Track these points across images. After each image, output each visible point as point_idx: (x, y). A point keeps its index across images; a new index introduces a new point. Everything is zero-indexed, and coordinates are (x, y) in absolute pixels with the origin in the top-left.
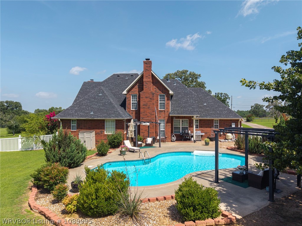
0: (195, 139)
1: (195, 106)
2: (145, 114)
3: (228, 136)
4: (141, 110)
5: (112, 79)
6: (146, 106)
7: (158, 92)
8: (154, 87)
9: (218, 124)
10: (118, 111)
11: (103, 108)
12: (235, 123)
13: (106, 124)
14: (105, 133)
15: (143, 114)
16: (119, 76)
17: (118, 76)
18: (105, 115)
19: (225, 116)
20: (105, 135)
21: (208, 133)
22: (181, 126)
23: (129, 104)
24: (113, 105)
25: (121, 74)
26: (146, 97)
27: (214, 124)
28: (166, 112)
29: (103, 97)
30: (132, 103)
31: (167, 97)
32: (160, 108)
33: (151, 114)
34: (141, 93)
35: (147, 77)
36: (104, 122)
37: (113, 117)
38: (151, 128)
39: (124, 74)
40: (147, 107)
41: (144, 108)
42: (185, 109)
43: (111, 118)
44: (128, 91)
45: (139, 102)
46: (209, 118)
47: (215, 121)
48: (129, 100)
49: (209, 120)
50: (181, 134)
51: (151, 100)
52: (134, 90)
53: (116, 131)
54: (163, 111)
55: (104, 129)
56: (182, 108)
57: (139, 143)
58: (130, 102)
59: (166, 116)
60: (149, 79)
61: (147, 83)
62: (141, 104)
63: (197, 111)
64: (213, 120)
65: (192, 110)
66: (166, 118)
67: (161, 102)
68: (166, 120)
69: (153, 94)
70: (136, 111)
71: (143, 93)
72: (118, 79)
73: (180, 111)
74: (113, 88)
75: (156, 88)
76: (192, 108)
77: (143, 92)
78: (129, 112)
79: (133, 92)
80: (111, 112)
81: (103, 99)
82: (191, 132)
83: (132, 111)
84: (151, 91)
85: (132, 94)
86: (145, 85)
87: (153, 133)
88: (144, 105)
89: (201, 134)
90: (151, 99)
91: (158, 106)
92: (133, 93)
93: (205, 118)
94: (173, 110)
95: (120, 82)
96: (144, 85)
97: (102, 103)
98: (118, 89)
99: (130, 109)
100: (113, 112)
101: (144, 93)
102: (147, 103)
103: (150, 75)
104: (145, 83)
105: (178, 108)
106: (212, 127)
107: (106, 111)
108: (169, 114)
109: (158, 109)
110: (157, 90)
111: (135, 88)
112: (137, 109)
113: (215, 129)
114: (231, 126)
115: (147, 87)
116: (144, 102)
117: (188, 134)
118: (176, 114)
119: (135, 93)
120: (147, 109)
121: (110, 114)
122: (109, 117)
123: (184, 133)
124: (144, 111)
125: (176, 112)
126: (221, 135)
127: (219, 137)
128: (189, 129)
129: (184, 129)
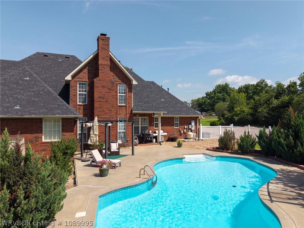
0: (160, 141)
2: (101, 110)
3: (190, 135)
4: (95, 105)
5: (36, 59)
6: (103, 99)
7: (117, 81)
8: (112, 74)
9: (179, 122)
11: (36, 99)
12: (194, 121)
13: (45, 126)
14: (44, 140)
15: (99, 110)
16: (47, 56)
17: (45, 56)
18: (44, 110)
19: (185, 113)
20: (43, 143)
21: (169, 132)
22: (140, 126)
23: (75, 96)
25: (49, 54)
26: (103, 87)
27: (175, 122)
28: (127, 108)
29: (33, 83)
30: (79, 94)
31: (128, 88)
32: (120, 103)
33: (109, 110)
34: (95, 80)
35: (104, 58)
36: (41, 123)
37: (60, 115)
39: (55, 54)
41: (100, 101)
43: (55, 115)
44: (73, 77)
45: (90, 93)
46: (171, 115)
47: (176, 118)
48: (75, 90)
49: (170, 118)
50: (141, 136)
51: (110, 91)
52: (82, 76)
53: (63, 135)
55: (42, 133)
56: (145, 103)
58: (77, 93)
59: (127, 113)
60: (106, 61)
61: (103, 67)
62: (96, 95)
64: (173, 118)
66: (128, 116)
67: (121, 94)
69: (113, 83)
70: (84, 105)
71: (99, 80)
72: (47, 60)
75: (113, 76)
77: (98, 79)
78: (75, 107)
79: (80, 78)
80: (52, 106)
81: (34, 85)
82: (152, 133)
83: (79, 105)
84: (109, 78)
85: (78, 81)
86: (102, 70)
88: (99, 97)
90: (110, 89)
91: (117, 99)
92: (81, 80)
94: (135, 106)
95: (51, 65)
96: (100, 70)
97: (34, 92)
98: (49, 74)
99: (77, 103)
101: (101, 80)
102: (104, 95)
103: (108, 57)
104: (102, 67)
105: (141, 103)
106: (173, 125)
107: (43, 104)
108: (132, 111)
109: (117, 104)
110: (115, 78)
111: (84, 73)
112: (87, 104)
113: (175, 128)
114: (191, 124)
115: (104, 73)
116: (99, 93)
117: (150, 135)
118: (140, 110)
119: (84, 80)
120: (105, 103)
121: (52, 109)
122: (51, 113)
123: (145, 133)
124: (100, 106)
125: (139, 108)
126: (181, 134)
127: (179, 136)
128: (149, 129)
129: (144, 129)
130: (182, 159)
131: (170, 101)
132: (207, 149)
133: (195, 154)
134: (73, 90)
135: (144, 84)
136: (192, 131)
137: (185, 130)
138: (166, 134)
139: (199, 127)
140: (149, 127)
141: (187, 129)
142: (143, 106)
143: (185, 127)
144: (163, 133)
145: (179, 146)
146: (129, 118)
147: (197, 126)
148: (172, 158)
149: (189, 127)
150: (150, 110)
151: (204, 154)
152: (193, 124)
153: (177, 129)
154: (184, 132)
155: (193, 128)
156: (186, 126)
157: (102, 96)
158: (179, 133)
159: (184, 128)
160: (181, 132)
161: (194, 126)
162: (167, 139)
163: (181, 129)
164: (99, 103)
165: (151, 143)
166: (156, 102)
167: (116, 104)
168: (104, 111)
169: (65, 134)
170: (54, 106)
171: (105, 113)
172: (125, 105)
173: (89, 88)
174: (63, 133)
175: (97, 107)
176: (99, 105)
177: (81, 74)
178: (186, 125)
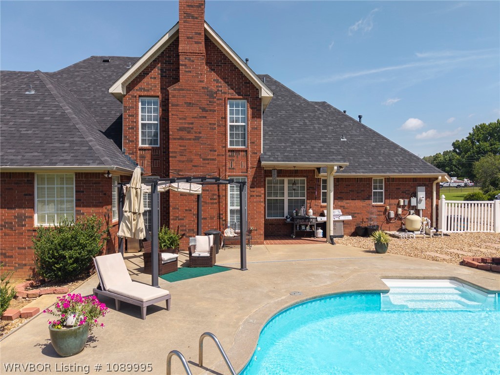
0: (332, 234)
1: (330, 138)
2: (184, 158)
3: (412, 221)
4: (171, 146)
6: (189, 132)
7: (225, 93)
8: (214, 76)
9: (383, 191)
10: (87, 142)
11: (30, 132)
12: (425, 187)
13: (41, 192)
14: (36, 224)
15: (179, 158)
16: (108, 61)
17: (104, 61)
18: (36, 154)
19: (400, 168)
21: (358, 214)
22: (286, 198)
23: (132, 128)
24: (71, 124)
25: (113, 58)
26: (189, 104)
27: (373, 191)
28: (250, 154)
29: (39, 100)
30: (142, 124)
31: (252, 108)
32: (232, 143)
33: (204, 159)
34: (170, 89)
35: (191, 38)
36: (31, 183)
37: (66, 164)
38: (206, 203)
40: (192, 136)
41: (181, 139)
42: (302, 147)
43: (55, 164)
44: (130, 86)
45: (165, 120)
46: (363, 172)
47: (376, 181)
48: (132, 116)
49: (361, 179)
50: (289, 220)
51: (205, 114)
52: (148, 84)
53: (78, 213)
54: (242, 151)
55: (33, 207)
56: (293, 143)
57: (166, 256)
58: (137, 122)
59: (250, 165)
60: (195, 45)
61: (189, 60)
62: (173, 125)
63: (339, 153)
64: (370, 179)
65: (323, 150)
66: (251, 172)
67: (235, 124)
68: (250, 179)
69: (211, 94)
70: (153, 149)
71: (179, 90)
72: (105, 69)
73: (290, 152)
74: (85, 88)
75: (217, 81)
76: (322, 145)
77: (177, 87)
78: (132, 154)
79: (144, 90)
80: (58, 145)
81: (38, 104)
82: (314, 214)
83: (142, 149)
84: (203, 85)
85: (140, 96)
86: (185, 65)
87: (212, 218)
88: (181, 129)
89: (343, 218)
90: (204, 110)
91: (225, 134)
92: (146, 93)
93: (353, 175)
94: (269, 150)
95: (110, 76)
96: (182, 65)
97: (32, 116)
99: (137, 144)
100: (67, 145)
101: (183, 90)
102: (192, 123)
103: (200, 34)
104: (186, 59)
105: (283, 144)
106: (369, 198)
107: (39, 142)
108: (259, 162)
109: (226, 146)
110: (221, 87)
111: (151, 78)
112: (159, 146)
113: (373, 204)
114: (415, 195)
115: (190, 72)
116: (180, 119)
117: (309, 219)
118: (279, 159)
119: (152, 93)
120: (192, 141)
121: (55, 151)
122: (47, 161)
123: (297, 215)
124: (183, 148)
125: (279, 154)
126: (390, 219)
127: (385, 225)
128: (309, 205)
129: (295, 205)
130: (378, 293)
131: (361, 140)
132: (463, 263)
133: (424, 278)
134: (129, 116)
135: (298, 104)
136: (417, 212)
137: (400, 211)
138: (350, 218)
139: (437, 202)
140: (308, 201)
141: (406, 208)
142: (288, 149)
143: (399, 202)
144: (343, 215)
145: (379, 250)
146: (254, 178)
147: (432, 199)
148: (345, 290)
149: (410, 202)
150: (304, 159)
151: (453, 279)
152: (422, 194)
153: (377, 206)
154: (397, 214)
155: (422, 206)
156: (402, 201)
157: (186, 126)
158: (383, 217)
159: (398, 206)
160: (389, 214)
161: (424, 199)
162: (353, 231)
163: (388, 207)
164: (180, 141)
165: (312, 239)
166: (323, 140)
167: (223, 147)
168: (192, 161)
169: (83, 210)
170: (62, 145)
171: (195, 166)
172: (244, 147)
173: (163, 110)
174: (79, 209)
175: (175, 152)
176: (180, 146)
177: (145, 80)
178: (403, 198)
